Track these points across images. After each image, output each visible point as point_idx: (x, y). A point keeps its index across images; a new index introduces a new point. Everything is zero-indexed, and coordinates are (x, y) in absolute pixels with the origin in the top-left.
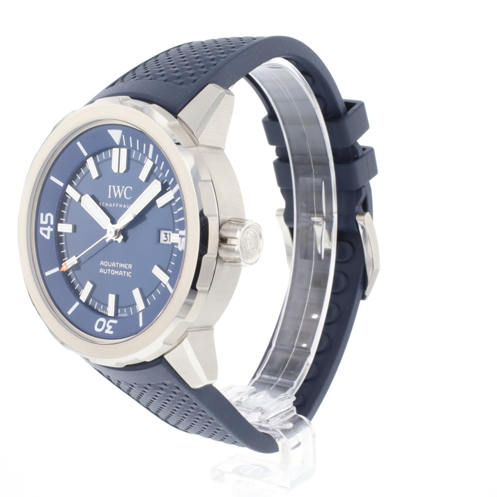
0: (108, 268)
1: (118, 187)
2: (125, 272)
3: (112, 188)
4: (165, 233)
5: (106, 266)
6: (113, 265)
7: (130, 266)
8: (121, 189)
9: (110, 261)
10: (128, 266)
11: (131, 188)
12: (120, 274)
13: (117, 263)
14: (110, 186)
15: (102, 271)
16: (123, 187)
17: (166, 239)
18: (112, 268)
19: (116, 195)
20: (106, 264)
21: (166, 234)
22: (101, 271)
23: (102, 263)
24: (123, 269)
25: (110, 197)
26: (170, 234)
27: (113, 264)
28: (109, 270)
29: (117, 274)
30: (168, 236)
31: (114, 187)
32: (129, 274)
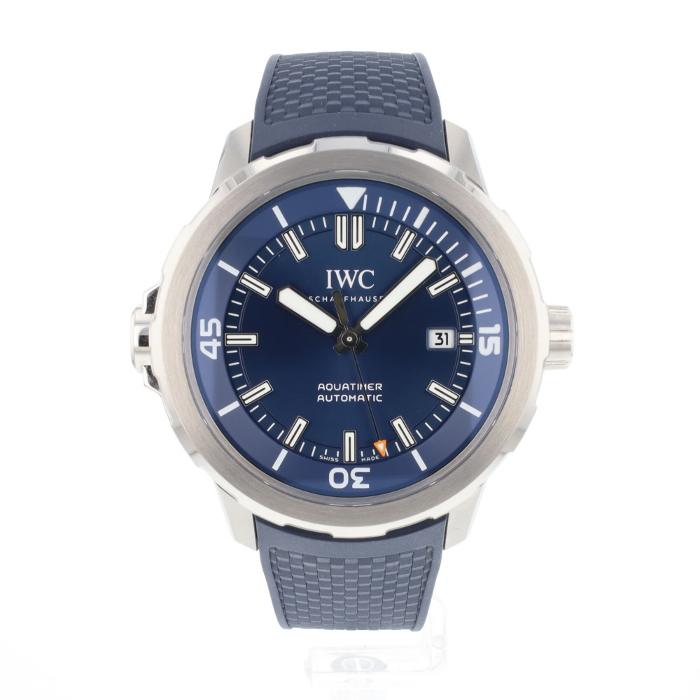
0: (334, 392)
1: (347, 272)
2: (368, 396)
3: (334, 275)
4: (437, 334)
5: (330, 390)
6: (343, 388)
7: (379, 386)
8: (351, 275)
9: (338, 382)
10: (374, 387)
11: (373, 272)
12: (359, 399)
13: (353, 385)
14: (329, 272)
15: (323, 399)
16: (356, 271)
17: (440, 341)
18: (341, 392)
19: (342, 284)
20: (329, 387)
21: (440, 334)
22: (321, 398)
23: (321, 386)
24: (365, 392)
25: (329, 286)
26: (446, 334)
27: (346, 386)
28: (337, 396)
29: (352, 400)
30: (444, 337)
31: (337, 272)
32: (377, 398)
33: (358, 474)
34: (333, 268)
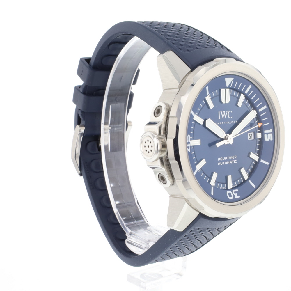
0: (223, 161)
1: (224, 112)
2: (233, 161)
3: (220, 113)
4: (249, 134)
5: (222, 160)
6: (226, 159)
7: (236, 157)
8: (226, 113)
9: (224, 157)
10: (234, 157)
11: (231, 112)
12: (230, 163)
13: (228, 157)
14: (219, 112)
15: (220, 164)
16: (227, 112)
17: (250, 137)
18: (225, 161)
19: (223, 117)
20: (221, 159)
21: (250, 134)
22: (219, 164)
23: (219, 159)
24: (232, 160)
25: (219, 119)
26: (252, 134)
27: (226, 158)
28: (224, 162)
29: (228, 163)
30: (251, 135)
31: (221, 112)
32: (235, 162)
33: (235, 192)
34: (220, 111)
